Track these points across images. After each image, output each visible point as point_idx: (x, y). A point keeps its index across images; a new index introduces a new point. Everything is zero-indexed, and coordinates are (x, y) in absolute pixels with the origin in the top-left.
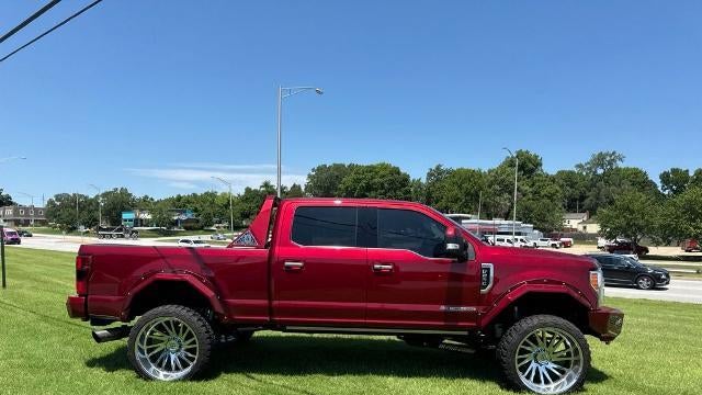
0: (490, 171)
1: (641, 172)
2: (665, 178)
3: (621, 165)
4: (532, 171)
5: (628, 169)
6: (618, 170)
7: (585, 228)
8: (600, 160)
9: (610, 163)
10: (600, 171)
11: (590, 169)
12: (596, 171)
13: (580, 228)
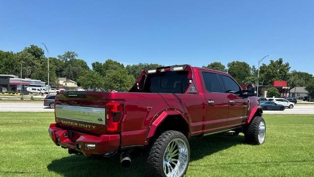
0: (18, 53)
1: (84, 62)
2: (93, 65)
3: (77, 58)
4: (39, 56)
5: (79, 60)
6: (76, 60)
7: (66, 84)
8: (68, 54)
9: (72, 56)
10: (69, 60)
11: (64, 58)
12: (66, 59)
13: (64, 84)
